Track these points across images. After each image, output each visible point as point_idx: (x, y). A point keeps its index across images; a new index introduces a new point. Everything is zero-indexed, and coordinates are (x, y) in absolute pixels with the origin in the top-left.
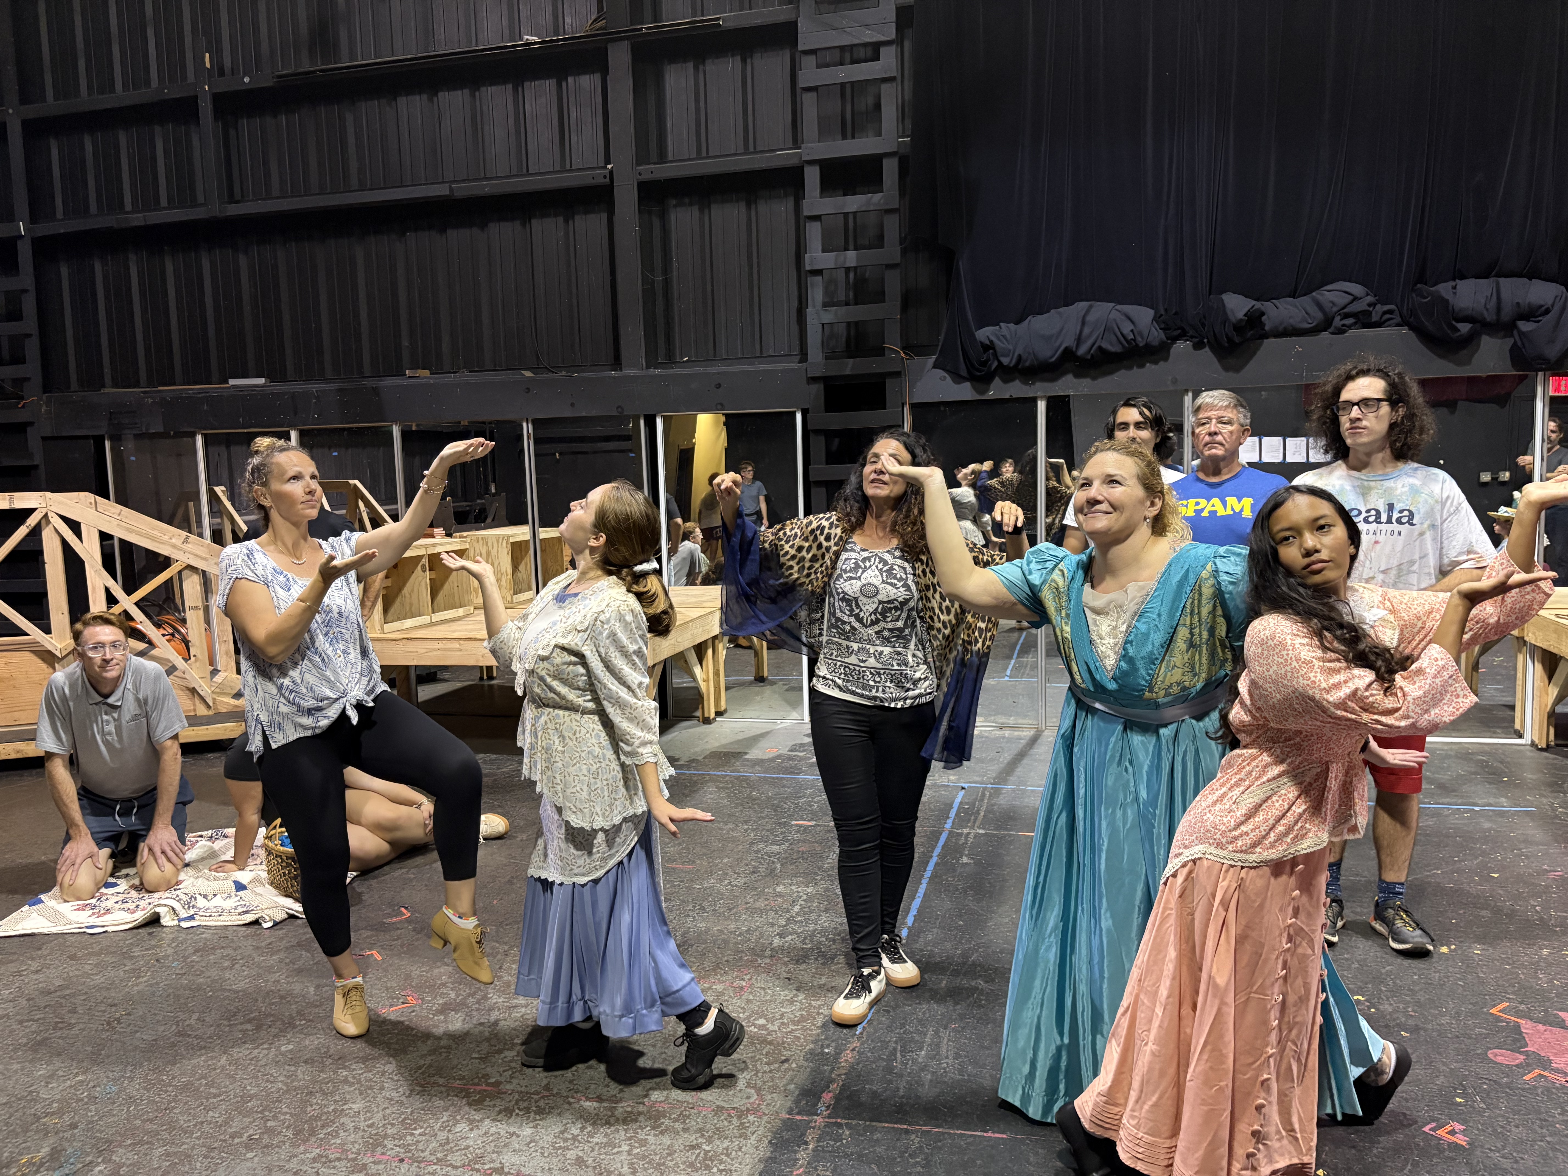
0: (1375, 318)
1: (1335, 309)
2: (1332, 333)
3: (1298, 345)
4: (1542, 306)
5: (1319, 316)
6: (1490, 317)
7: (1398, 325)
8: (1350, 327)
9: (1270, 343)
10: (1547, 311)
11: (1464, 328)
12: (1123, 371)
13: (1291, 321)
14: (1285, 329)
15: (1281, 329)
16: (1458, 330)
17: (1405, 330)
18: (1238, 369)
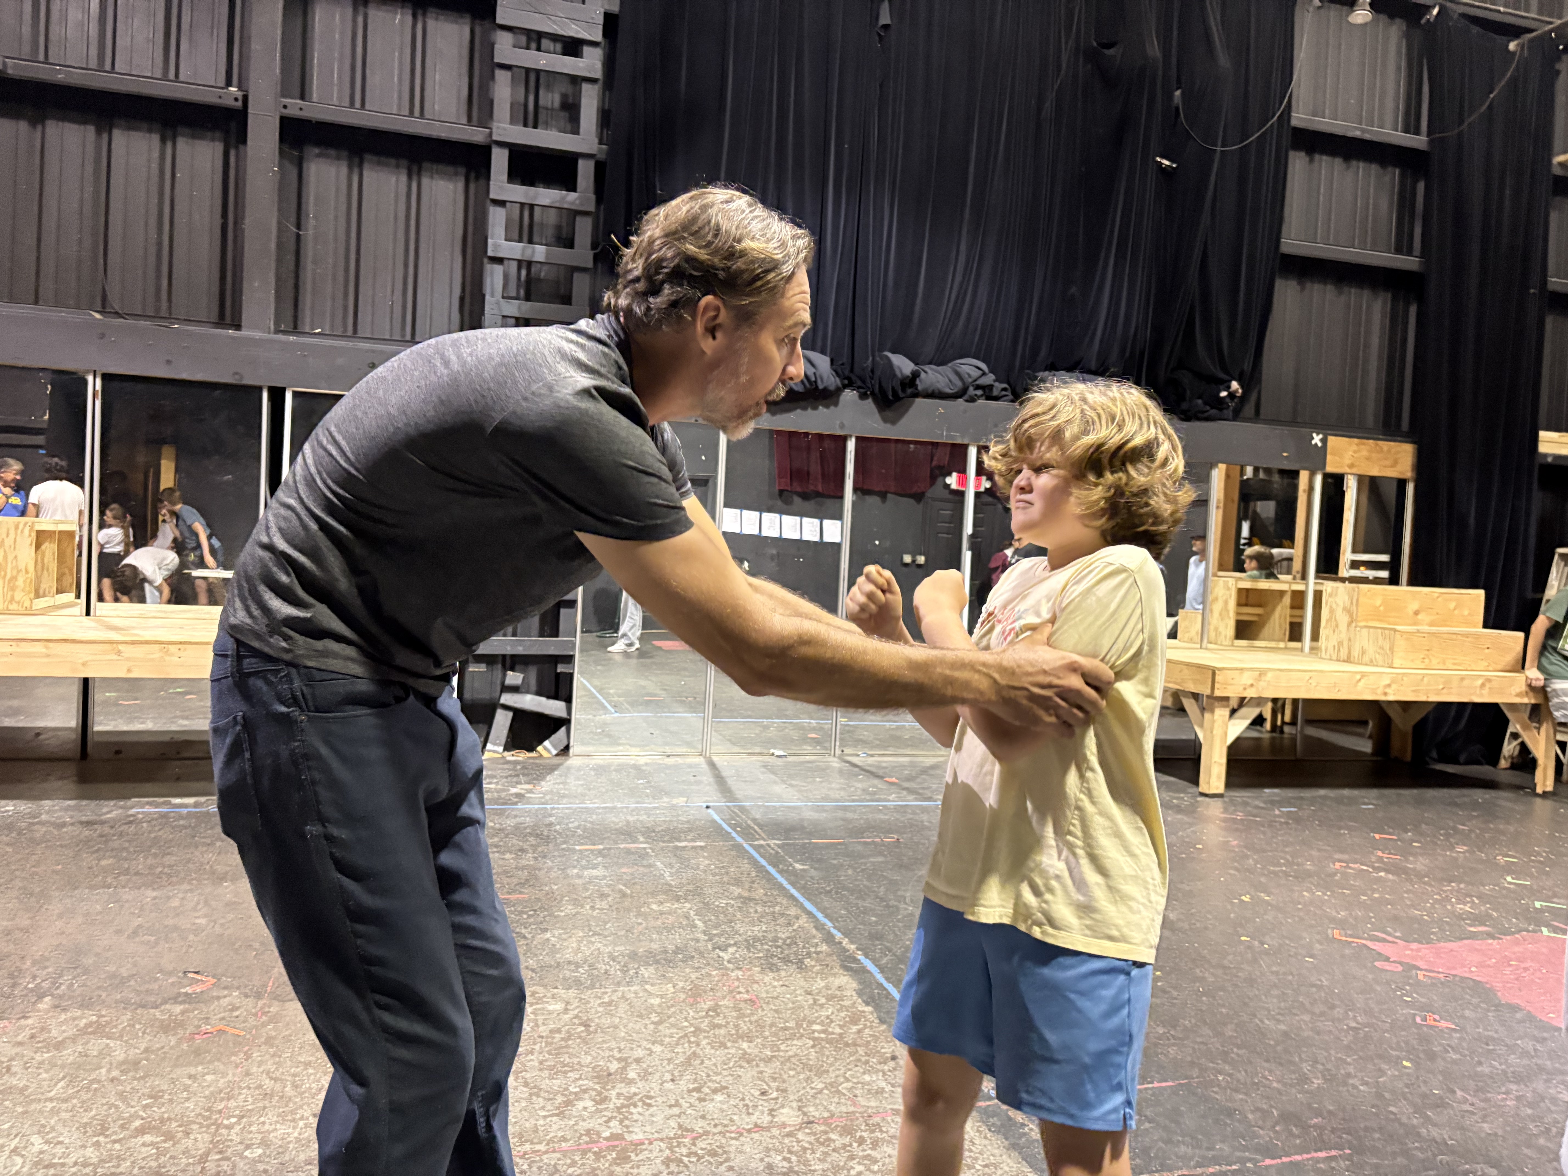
0: (995, 393)
1: (970, 380)
2: (967, 401)
3: (941, 407)
5: (959, 384)
7: (1011, 401)
8: (979, 397)
9: (919, 401)
12: (799, 411)
13: (937, 386)
14: (933, 391)
15: (930, 391)
18: (894, 422)
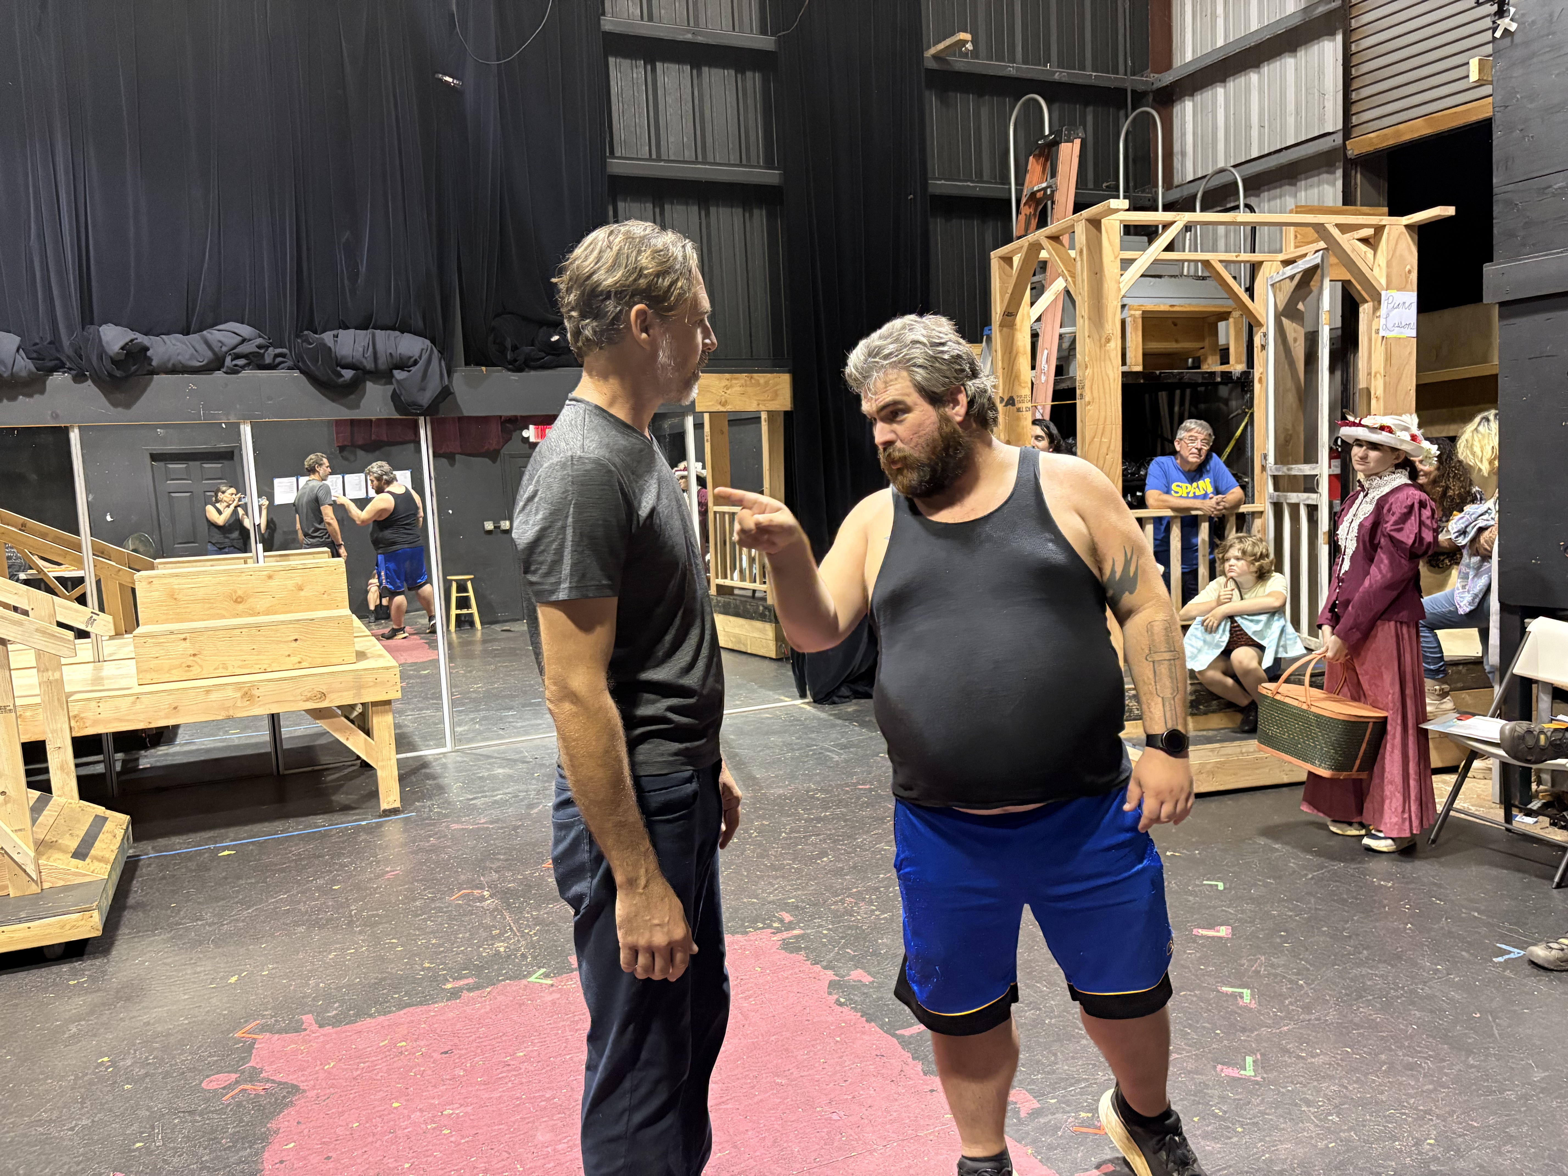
0: (268, 360)
1: (224, 349)
2: (226, 373)
3: (191, 382)
4: (410, 358)
5: (209, 354)
6: (369, 365)
7: (289, 368)
8: (243, 367)
10: (416, 363)
11: (348, 374)
13: (180, 358)
14: (174, 365)
15: (170, 365)
16: (342, 376)
17: (296, 374)
18: (128, 405)
